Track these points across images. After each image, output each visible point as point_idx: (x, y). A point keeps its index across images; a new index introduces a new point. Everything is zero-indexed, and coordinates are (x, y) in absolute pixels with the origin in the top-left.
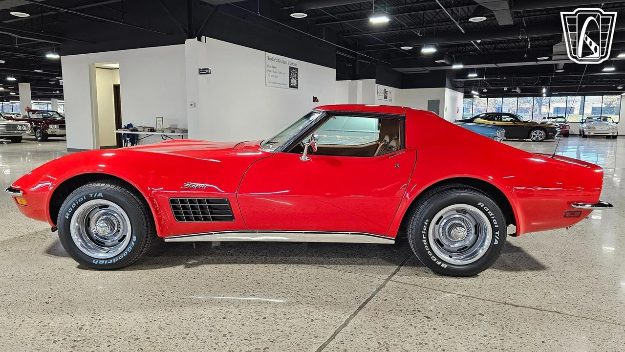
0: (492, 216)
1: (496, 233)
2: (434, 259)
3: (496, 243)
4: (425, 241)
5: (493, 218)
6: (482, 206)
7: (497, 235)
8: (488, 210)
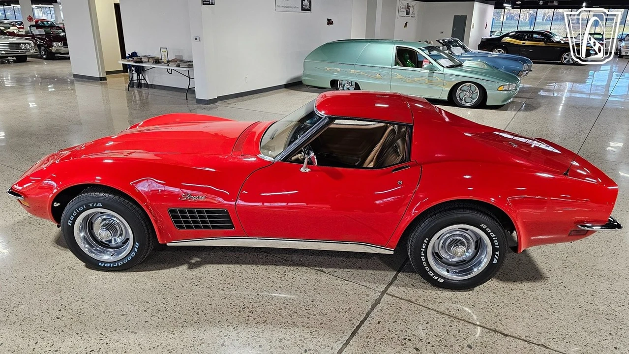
0: (494, 237)
1: (496, 253)
2: (431, 274)
3: (495, 261)
4: (424, 257)
5: (494, 239)
6: (484, 227)
7: (497, 255)
8: (490, 231)
